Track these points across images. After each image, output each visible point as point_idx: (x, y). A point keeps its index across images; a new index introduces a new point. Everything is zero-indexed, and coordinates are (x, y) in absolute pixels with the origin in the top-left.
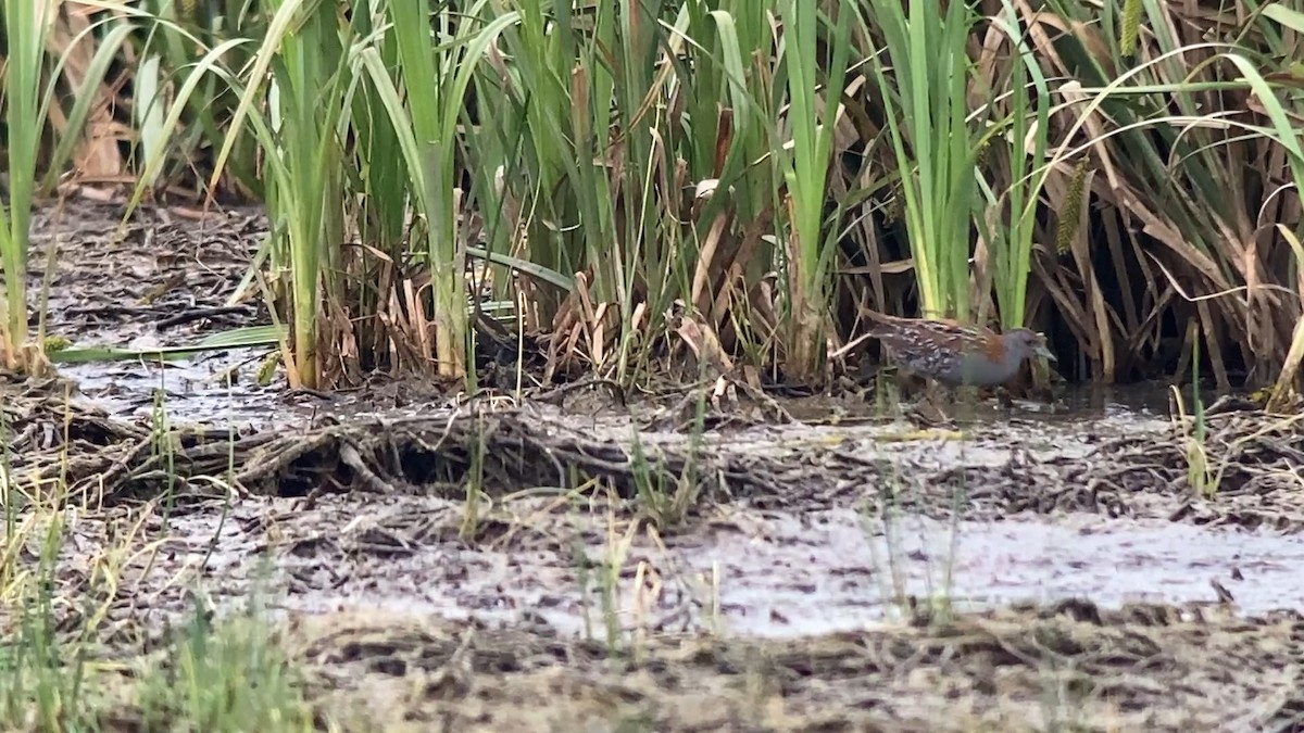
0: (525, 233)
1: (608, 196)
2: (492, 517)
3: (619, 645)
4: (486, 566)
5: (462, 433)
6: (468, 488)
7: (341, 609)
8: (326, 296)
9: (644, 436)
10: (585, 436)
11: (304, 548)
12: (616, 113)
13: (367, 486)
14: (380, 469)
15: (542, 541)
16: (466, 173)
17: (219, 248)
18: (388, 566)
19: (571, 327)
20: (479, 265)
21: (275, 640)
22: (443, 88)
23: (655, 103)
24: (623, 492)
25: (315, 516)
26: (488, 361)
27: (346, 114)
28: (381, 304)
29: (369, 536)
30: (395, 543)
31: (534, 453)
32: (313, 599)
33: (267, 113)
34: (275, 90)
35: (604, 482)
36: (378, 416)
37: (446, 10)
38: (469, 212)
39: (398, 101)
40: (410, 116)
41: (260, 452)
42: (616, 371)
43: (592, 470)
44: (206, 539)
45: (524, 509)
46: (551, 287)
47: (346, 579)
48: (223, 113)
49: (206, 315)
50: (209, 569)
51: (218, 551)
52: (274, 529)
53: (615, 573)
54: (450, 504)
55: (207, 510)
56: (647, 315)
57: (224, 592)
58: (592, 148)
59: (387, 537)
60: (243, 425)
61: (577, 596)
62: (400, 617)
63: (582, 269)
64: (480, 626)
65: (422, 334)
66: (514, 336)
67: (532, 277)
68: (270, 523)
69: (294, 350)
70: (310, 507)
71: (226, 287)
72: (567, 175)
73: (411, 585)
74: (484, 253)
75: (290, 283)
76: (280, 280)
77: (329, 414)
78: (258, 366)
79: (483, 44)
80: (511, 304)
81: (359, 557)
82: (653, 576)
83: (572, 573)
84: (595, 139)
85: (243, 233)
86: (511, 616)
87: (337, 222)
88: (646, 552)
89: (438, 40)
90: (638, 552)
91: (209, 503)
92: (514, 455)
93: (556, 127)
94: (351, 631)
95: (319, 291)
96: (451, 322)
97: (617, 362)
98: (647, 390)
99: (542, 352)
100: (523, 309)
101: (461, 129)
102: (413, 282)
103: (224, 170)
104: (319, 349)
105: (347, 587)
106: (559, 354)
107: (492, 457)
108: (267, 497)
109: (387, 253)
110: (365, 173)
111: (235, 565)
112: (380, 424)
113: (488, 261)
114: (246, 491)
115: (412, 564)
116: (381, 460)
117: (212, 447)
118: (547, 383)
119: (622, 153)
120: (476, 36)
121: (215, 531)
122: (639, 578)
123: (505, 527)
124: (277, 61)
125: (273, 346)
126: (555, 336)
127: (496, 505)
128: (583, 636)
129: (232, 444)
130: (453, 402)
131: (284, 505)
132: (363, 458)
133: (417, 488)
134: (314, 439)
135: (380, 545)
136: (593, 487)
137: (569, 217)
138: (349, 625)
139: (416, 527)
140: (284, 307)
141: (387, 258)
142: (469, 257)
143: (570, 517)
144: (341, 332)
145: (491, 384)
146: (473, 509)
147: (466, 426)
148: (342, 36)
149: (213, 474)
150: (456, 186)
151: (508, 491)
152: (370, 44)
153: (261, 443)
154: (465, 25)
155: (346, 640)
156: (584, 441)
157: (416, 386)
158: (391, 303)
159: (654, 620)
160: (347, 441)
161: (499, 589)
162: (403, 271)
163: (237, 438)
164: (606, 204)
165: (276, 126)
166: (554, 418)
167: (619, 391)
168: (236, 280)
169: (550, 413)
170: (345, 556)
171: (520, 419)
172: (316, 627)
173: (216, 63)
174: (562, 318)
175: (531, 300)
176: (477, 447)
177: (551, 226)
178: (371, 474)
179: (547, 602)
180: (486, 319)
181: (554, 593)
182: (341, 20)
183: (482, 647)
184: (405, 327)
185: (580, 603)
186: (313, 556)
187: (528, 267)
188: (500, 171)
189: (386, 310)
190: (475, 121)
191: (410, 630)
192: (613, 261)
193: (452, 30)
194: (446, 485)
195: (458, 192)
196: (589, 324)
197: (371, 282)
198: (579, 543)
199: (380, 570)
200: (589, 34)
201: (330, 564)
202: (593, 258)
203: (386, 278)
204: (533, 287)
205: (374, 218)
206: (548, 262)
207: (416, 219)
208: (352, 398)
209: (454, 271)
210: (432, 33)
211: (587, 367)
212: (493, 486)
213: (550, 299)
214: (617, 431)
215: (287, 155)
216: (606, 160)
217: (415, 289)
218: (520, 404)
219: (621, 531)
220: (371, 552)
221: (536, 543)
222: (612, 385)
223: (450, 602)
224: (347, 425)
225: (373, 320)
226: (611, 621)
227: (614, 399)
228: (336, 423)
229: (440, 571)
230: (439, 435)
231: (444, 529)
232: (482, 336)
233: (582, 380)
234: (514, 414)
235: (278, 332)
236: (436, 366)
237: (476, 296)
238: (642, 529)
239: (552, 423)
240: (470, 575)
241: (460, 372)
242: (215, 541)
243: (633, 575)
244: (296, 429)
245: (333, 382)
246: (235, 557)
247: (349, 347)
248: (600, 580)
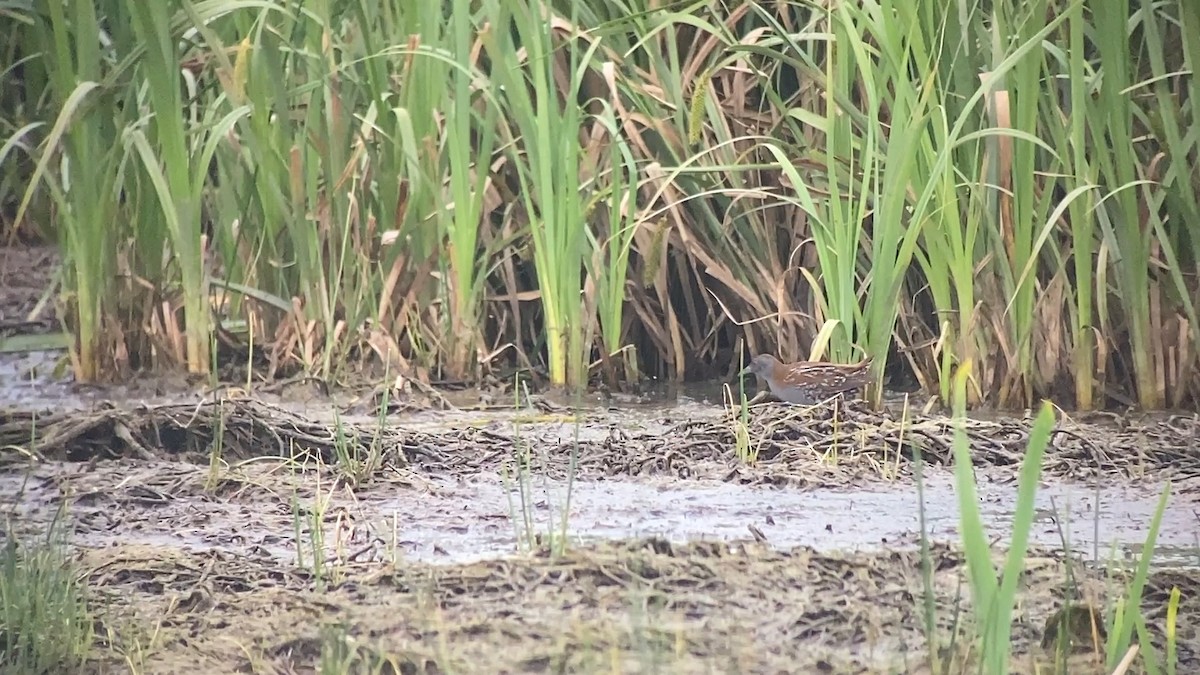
0: (254, 267)
1: (317, 242)
2: (228, 477)
3: (322, 571)
4: (225, 513)
5: (206, 415)
6: (211, 455)
7: (115, 544)
8: (103, 313)
9: (344, 418)
10: (299, 417)
11: (87, 499)
12: (321, 181)
13: (135, 454)
14: (144, 440)
15: (266, 495)
16: (210, 223)
17: (21, 277)
18: (149, 513)
19: (288, 337)
20: (220, 292)
21: (67, 566)
22: (194, 162)
23: (352, 173)
24: (326, 460)
25: (95, 476)
26: (225, 362)
27: (120, 179)
28: (145, 320)
29: (135, 491)
30: (156, 496)
31: (260, 430)
32: (93, 538)
33: (59, 178)
34: (65, 161)
35: (313, 452)
36: (142, 402)
37: (195, 104)
38: (213, 253)
39: (159, 171)
40: (168, 183)
41: (55, 428)
42: (322, 370)
43: (304, 443)
44: (13, 493)
45: (254, 471)
46: (274, 308)
47: (119, 523)
48: (25, 176)
49: (13, 326)
50: (16, 515)
51: (23, 501)
52: (64, 486)
53: (321, 518)
54: (197, 468)
55: (15, 471)
56: (345, 329)
57: (28, 531)
58: (305, 206)
59: (150, 492)
60: (42, 408)
61: (292, 536)
62: (160, 550)
63: (297, 294)
64: (219, 557)
65: (176, 340)
66: (245, 344)
67: (259, 301)
68: (62, 481)
69: (79, 353)
70: (92, 469)
71: (27, 306)
72: (286, 227)
73: (167, 527)
74: (224, 283)
75: (77, 304)
76: (69, 302)
77: (107, 401)
78: (52, 366)
79: (224, 128)
80: (244, 323)
81: (128, 506)
82: (348, 522)
83: (288, 518)
84: (307, 200)
85: (40, 265)
86: (242, 550)
87: (112, 258)
88: (342, 504)
89: (188, 126)
90: (338, 504)
91: (16, 466)
92: (246, 432)
93: (278, 191)
94: (123, 561)
95: (99, 310)
96: (199, 334)
97: (322, 364)
98: (345, 384)
99: (267, 356)
100: (253, 326)
101: (207, 191)
102: (171, 304)
103: (24, 217)
104: (99, 353)
105: (118, 529)
106: (280, 358)
107: (228, 433)
108: (59, 462)
109: (151, 282)
110: (134, 222)
111: (35, 511)
112: (145, 408)
113: (226, 289)
114: (43, 457)
115: (168, 511)
116: (146, 435)
117: (19, 425)
118: (270, 379)
119: (327, 210)
120: (217, 123)
121: (19, 487)
122: (339, 523)
123: (238, 484)
124: (67, 138)
125: (64, 350)
126: (277, 345)
127: (232, 469)
128: (296, 566)
129: (34, 422)
130: (199, 394)
131: (71, 468)
132: (132, 434)
133: (173, 456)
134: (95, 419)
135: (145, 498)
136: (305, 455)
137: (287, 256)
138: (122, 556)
139: (172, 484)
140: (72, 321)
141: (151, 286)
142: (213, 286)
143: (288, 478)
144: (115, 343)
145: (229, 379)
146: (214, 471)
147: (210, 410)
148: (116, 121)
149: (19, 444)
150: (202, 232)
151: (241, 458)
152: (137, 128)
153: (54, 422)
154: (209, 115)
155: (119, 567)
156: (298, 422)
157: (171, 381)
158: (153, 319)
159: (348, 553)
160: (120, 421)
161: (234, 531)
162: (163, 295)
163: (37, 418)
164: (315, 246)
165: (66, 187)
166: (276, 405)
167: (324, 386)
168: (34, 301)
169: (272, 401)
170: (118, 506)
171: (250, 405)
172: (96, 557)
173: (21, 140)
174: (281, 331)
175: (259, 317)
176: (219, 426)
177: (274, 263)
178: (138, 445)
179: (269, 540)
180: (226, 332)
181: (275, 534)
182: (116, 110)
183: (220, 572)
184: (163, 336)
185: (294, 540)
186: (93, 505)
187: (256, 293)
188: (236, 223)
189: (149, 324)
190: (216, 183)
191: (167, 560)
192: (320, 290)
193: (199, 118)
194: (195, 454)
195: (204, 237)
196: (302, 336)
197: (138, 304)
198: (294, 497)
199: (144, 517)
200: (303, 123)
201: (107, 512)
202: (305, 286)
203: (150, 300)
204: (260, 308)
205: (141, 255)
206: (271, 289)
207: (173, 258)
208: (123, 390)
209: (201, 297)
210: (184, 120)
211: (300, 368)
212: (229, 453)
213: (273, 318)
214: (323, 415)
215: (74, 210)
216: (315, 215)
217: (171, 309)
218: (250, 394)
219: (325, 489)
220: (137, 502)
221: (262, 496)
222: (318, 381)
223: (197, 539)
224: (120, 410)
225: (139, 331)
226: (316, 554)
227: (321, 391)
228: (111, 407)
229: (189, 517)
230: (190, 417)
231: (193, 486)
232: (222, 344)
233: (297, 377)
234: (246, 402)
235: (68, 339)
236: (186, 367)
237: (218, 315)
238: (341, 485)
239: (274, 408)
240: (212, 520)
241: (205, 370)
242: (20, 494)
243: (334, 519)
244: (80, 411)
245: (109, 377)
246: (36, 506)
247: (121, 352)
248: (310, 524)
